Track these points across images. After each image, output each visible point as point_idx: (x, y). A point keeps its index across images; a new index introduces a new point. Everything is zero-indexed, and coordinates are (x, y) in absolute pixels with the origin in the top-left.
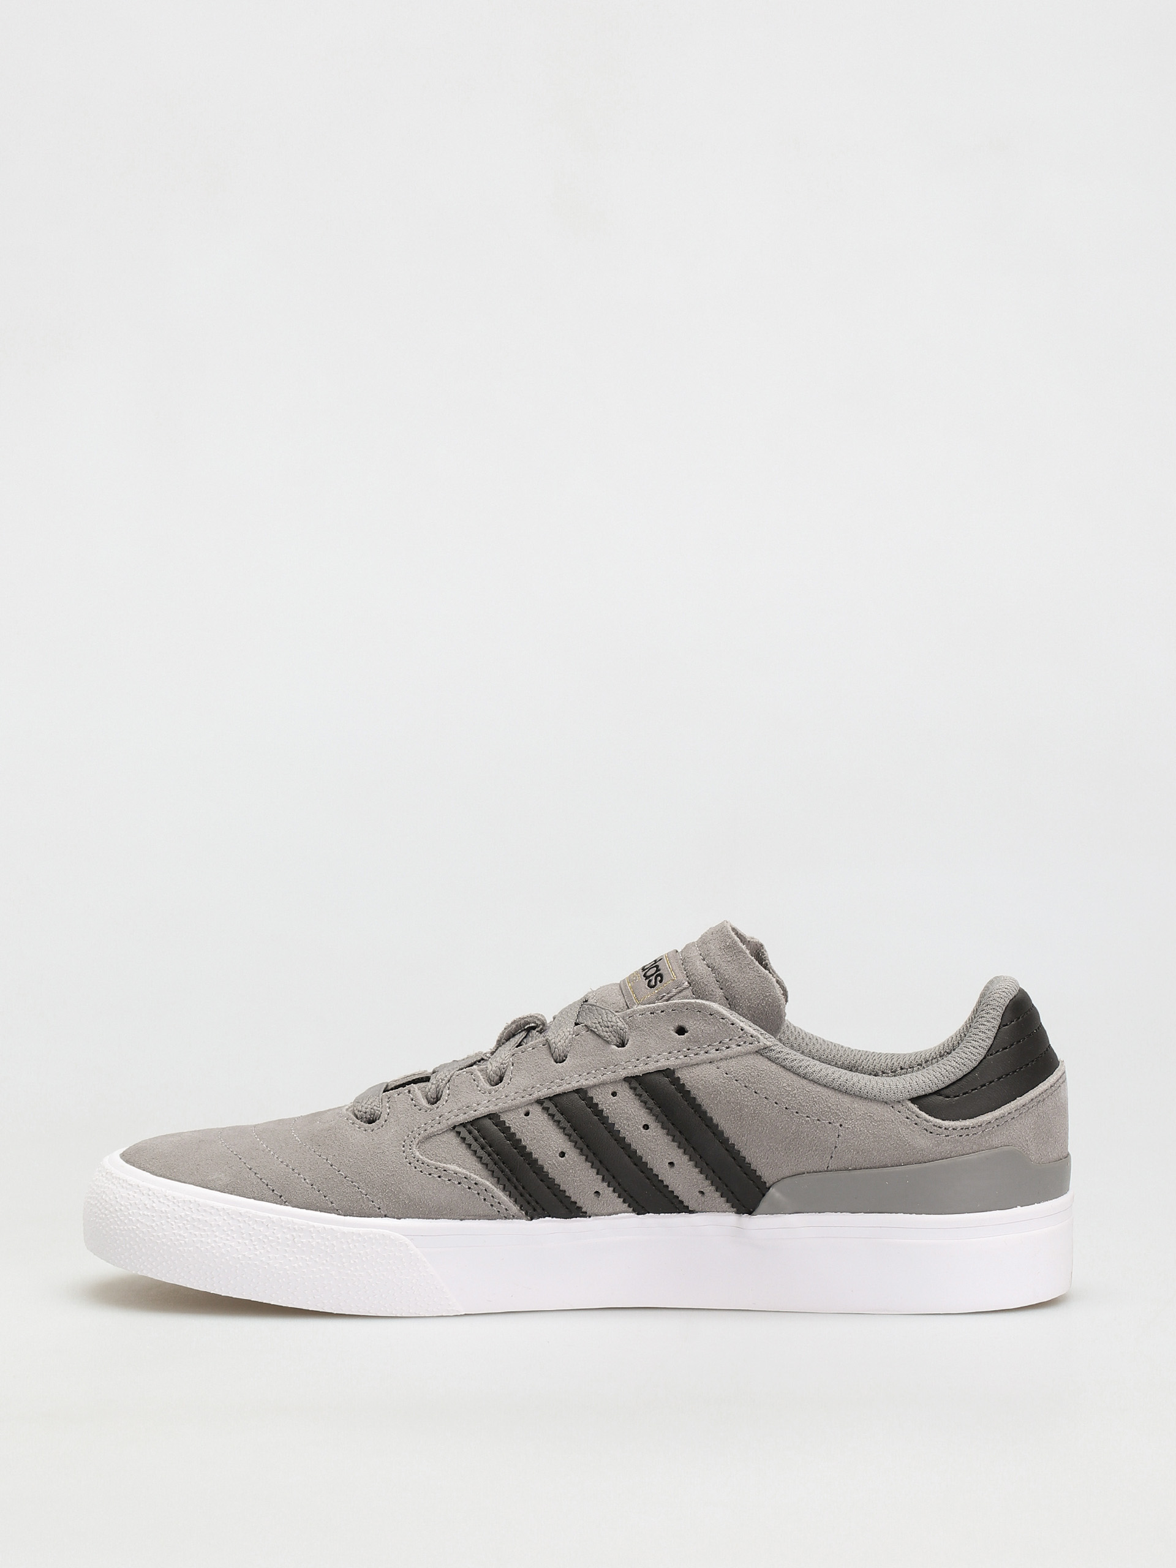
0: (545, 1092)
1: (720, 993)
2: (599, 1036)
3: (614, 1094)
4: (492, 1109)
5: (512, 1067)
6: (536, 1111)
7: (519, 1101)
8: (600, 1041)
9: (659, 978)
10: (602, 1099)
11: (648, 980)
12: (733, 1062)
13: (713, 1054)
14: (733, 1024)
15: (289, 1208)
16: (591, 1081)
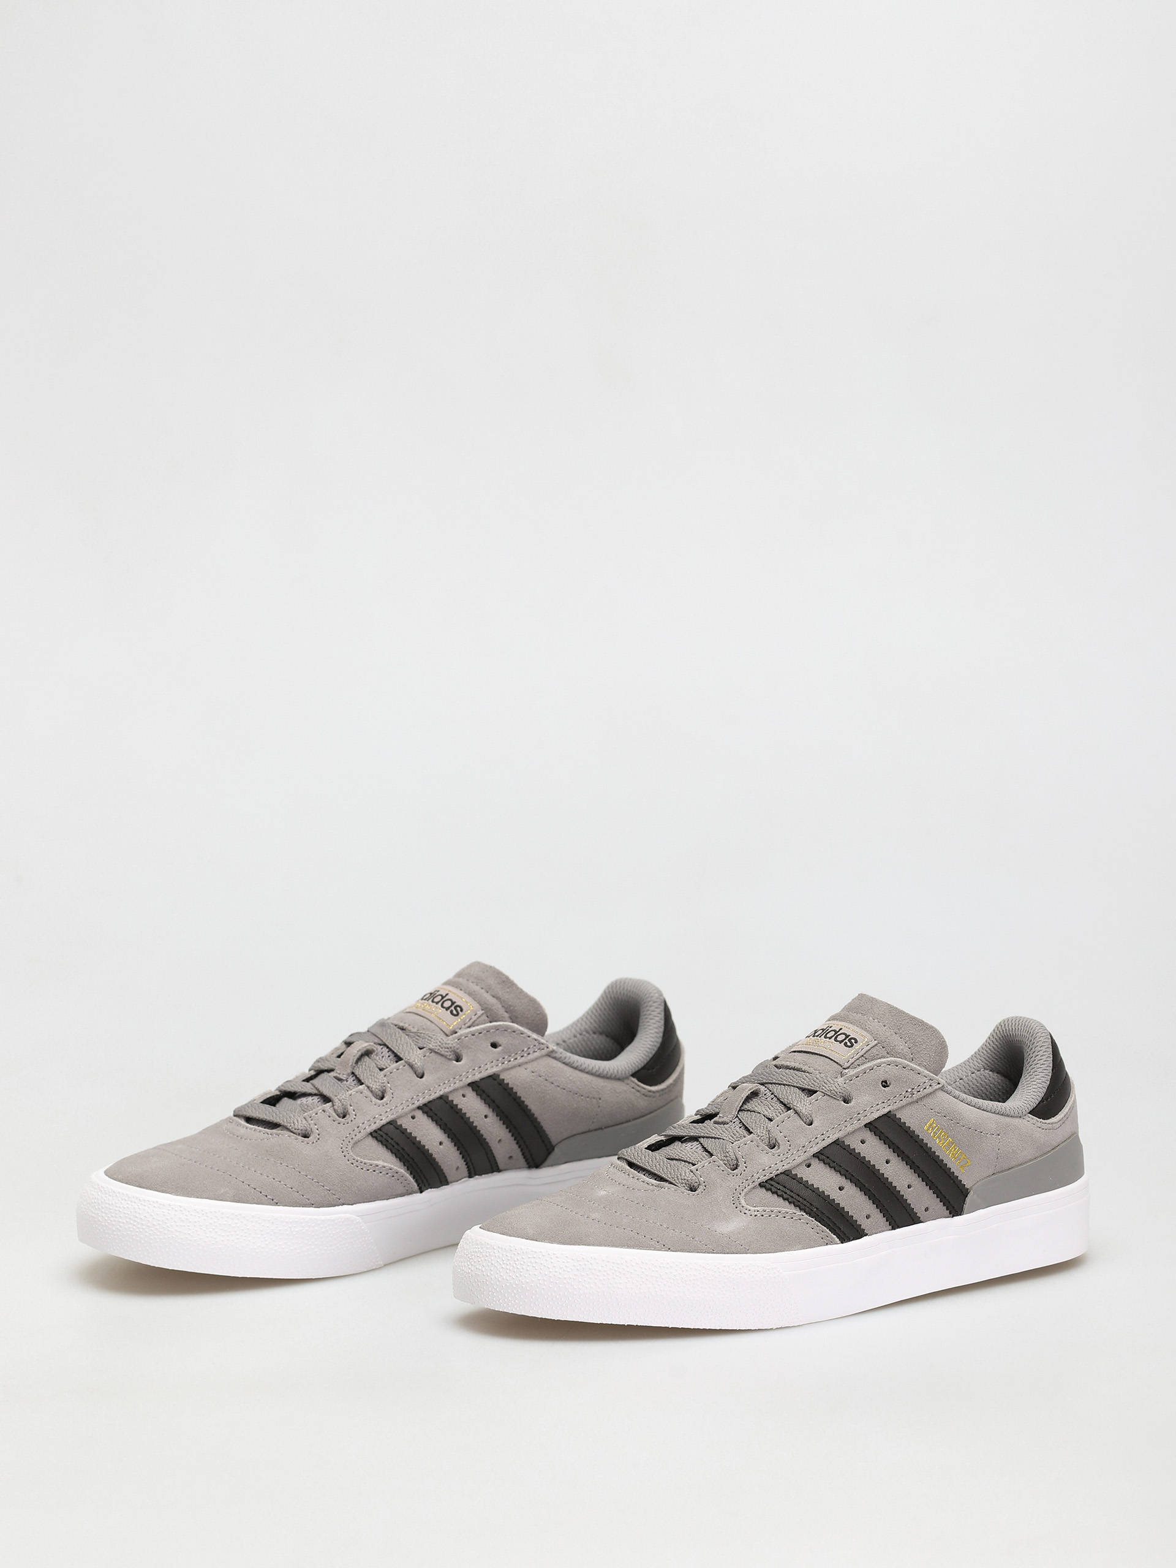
0: (422, 1101)
1: (506, 1015)
2: (442, 1055)
3: (464, 1096)
4: (391, 1117)
5: (389, 1085)
6: (419, 1114)
7: (407, 1110)
8: (443, 1059)
9: (458, 1009)
10: (457, 1100)
11: (449, 1011)
12: (535, 1064)
13: (520, 1060)
14: (529, 1037)
15: (281, 1208)
16: (447, 1090)
